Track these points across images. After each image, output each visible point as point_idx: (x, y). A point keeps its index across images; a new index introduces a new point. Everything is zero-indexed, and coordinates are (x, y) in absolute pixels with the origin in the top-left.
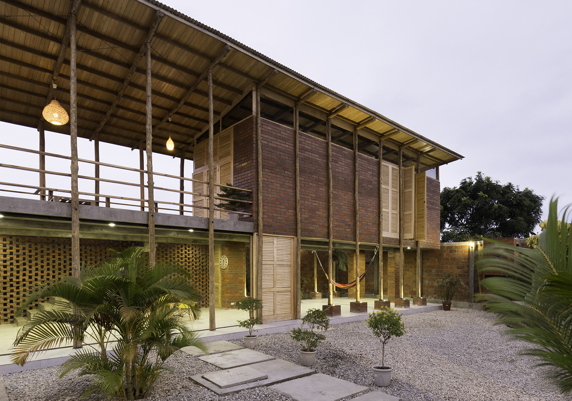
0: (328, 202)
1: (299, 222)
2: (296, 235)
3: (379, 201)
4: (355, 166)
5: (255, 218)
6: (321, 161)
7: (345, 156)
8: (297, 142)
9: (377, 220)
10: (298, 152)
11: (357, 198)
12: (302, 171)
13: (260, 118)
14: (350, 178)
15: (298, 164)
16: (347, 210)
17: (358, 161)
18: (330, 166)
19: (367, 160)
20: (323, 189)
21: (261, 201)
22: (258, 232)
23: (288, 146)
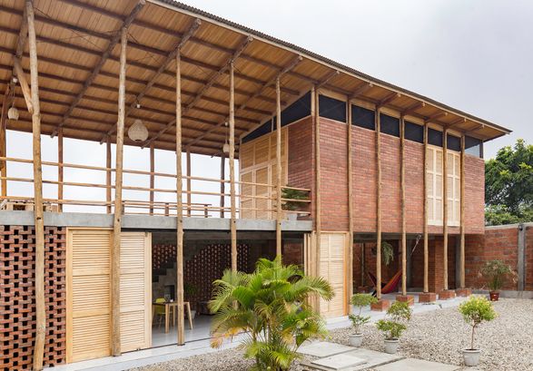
0: (377, 193)
1: (351, 216)
2: (349, 230)
3: (424, 188)
4: (401, 154)
5: (313, 216)
6: (371, 153)
7: (392, 144)
8: (350, 136)
9: (422, 208)
10: (350, 147)
11: (404, 187)
12: (354, 165)
13: (318, 117)
14: (397, 167)
15: (350, 159)
16: (393, 201)
17: (405, 148)
18: (379, 157)
19: (412, 145)
20: (372, 181)
21: (319, 199)
22: (316, 229)
23: (342, 142)
